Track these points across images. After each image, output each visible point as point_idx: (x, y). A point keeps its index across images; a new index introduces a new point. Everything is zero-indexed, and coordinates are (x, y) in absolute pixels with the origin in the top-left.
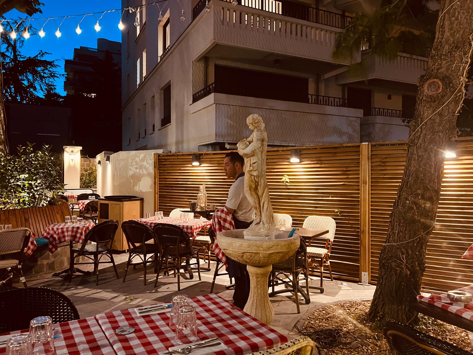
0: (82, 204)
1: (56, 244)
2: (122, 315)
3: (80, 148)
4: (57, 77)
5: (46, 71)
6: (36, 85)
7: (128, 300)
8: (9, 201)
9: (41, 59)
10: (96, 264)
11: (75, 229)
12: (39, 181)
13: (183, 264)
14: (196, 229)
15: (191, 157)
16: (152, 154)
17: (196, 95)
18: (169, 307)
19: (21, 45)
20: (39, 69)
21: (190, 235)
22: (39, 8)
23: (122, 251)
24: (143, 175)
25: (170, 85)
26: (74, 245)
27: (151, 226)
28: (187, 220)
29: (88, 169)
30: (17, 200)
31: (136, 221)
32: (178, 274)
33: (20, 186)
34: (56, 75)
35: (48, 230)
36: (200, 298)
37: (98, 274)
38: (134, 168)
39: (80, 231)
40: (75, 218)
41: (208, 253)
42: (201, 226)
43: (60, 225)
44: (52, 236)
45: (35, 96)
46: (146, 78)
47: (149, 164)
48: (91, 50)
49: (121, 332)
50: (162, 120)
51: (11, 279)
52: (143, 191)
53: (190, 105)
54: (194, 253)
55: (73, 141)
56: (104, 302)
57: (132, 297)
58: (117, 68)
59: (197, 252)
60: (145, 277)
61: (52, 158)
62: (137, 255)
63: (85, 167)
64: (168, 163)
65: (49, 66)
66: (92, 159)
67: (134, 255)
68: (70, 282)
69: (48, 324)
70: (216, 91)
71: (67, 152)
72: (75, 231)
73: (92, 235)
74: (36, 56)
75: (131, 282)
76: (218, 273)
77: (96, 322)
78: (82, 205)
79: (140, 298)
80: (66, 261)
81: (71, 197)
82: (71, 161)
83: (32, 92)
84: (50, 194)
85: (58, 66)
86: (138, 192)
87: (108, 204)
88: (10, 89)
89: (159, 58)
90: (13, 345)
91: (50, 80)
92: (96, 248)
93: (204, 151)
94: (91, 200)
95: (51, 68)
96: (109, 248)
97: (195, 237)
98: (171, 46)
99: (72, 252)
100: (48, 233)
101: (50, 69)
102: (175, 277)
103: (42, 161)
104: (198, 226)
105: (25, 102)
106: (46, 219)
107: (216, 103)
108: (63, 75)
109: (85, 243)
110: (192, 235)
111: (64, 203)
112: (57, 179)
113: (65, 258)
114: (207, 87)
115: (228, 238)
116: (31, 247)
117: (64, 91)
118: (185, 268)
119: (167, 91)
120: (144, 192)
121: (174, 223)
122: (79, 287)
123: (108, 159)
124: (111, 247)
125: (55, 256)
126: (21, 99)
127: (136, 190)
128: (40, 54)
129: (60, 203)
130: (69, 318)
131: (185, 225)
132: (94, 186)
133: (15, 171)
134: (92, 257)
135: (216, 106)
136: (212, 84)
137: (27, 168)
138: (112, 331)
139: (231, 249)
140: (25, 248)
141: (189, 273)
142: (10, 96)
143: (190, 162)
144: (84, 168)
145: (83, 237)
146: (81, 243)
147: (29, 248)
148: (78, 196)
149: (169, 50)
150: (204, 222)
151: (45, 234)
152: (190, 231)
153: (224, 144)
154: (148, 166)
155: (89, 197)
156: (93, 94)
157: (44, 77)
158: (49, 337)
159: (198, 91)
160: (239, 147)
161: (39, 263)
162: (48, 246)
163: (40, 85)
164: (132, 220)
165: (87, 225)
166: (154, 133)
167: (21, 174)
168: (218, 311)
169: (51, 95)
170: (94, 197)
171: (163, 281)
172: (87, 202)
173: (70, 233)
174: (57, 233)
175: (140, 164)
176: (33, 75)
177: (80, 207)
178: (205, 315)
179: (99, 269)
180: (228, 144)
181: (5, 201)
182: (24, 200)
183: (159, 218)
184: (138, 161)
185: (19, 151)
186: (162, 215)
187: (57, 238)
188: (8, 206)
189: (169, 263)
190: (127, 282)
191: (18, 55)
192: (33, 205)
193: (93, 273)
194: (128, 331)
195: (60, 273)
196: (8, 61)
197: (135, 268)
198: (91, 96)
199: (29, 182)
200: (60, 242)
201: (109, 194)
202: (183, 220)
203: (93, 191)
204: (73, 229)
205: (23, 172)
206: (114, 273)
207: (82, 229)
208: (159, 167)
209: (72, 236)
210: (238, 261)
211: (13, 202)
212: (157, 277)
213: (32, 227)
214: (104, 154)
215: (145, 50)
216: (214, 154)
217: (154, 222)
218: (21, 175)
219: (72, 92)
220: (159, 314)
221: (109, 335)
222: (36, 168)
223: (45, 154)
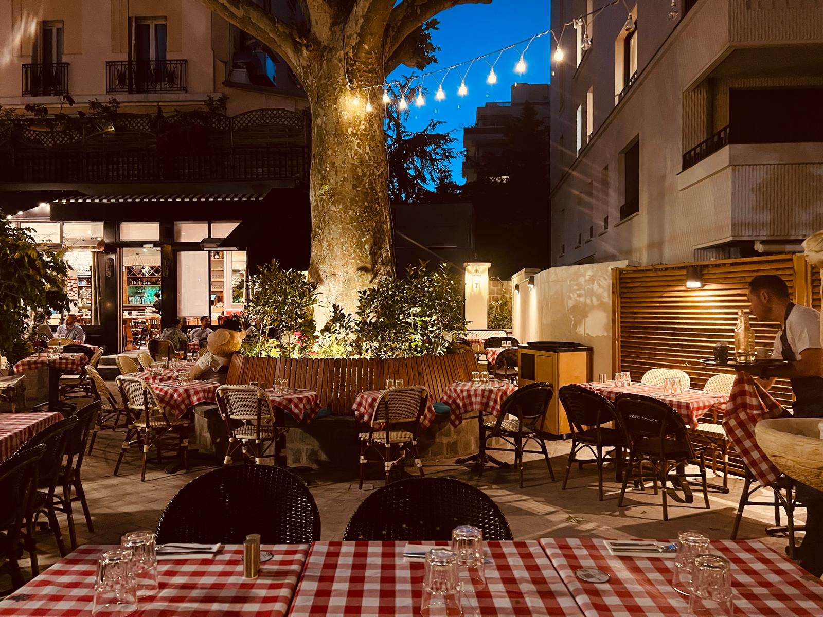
0: (491, 353)
1: (460, 414)
2: (583, 547)
3: (488, 265)
4: (453, 157)
5: (439, 150)
6: (425, 173)
7: (572, 520)
8: (398, 346)
9: (433, 133)
10: (519, 453)
11: (486, 394)
12: (434, 318)
13: (670, 473)
14: (698, 409)
15: (684, 272)
16: (607, 271)
17: (690, 155)
18: (667, 550)
19: (406, 117)
20: (429, 148)
21: (686, 420)
22: (434, 56)
23: (558, 435)
24: (592, 307)
25: (638, 142)
26: (484, 418)
27: (608, 397)
28: (678, 391)
29: (500, 298)
30: (407, 344)
31: (583, 386)
32: (663, 489)
33: (410, 324)
34: (451, 154)
35: (448, 392)
36: (729, 544)
37: (522, 470)
38: (576, 295)
39: (493, 396)
40: (485, 376)
41: (723, 458)
42: (707, 404)
43: (464, 385)
44: (454, 401)
45: (424, 190)
46: (593, 137)
47: (603, 288)
48: (501, 105)
49: (585, 576)
50: (621, 207)
51: (403, 459)
52: (591, 335)
53: (678, 175)
54: (694, 455)
55: (476, 254)
56: (533, 517)
57: (580, 517)
58: (542, 128)
59: (701, 454)
60: (601, 486)
61: (452, 282)
62: (586, 446)
63: (495, 295)
64: (638, 284)
65: (442, 142)
66: (505, 282)
67: (581, 445)
68: (481, 475)
69: (476, 540)
70: (734, 140)
71: (468, 271)
72: (487, 395)
73: (511, 404)
74: (425, 130)
75: (576, 490)
76: (749, 501)
77: (541, 551)
78: (491, 356)
79: (595, 522)
80: (473, 441)
81: (475, 342)
82: (475, 286)
83: (420, 185)
84: (449, 337)
85: (455, 139)
86: (583, 335)
87: (534, 355)
88: (393, 183)
89: (617, 99)
90: (434, 563)
91: (445, 163)
92: (518, 427)
93: (712, 259)
94: (505, 347)
95: (445, 144)
96: (539, 428)
97: (696, 425)
98: (639, 73)
99: (483, 429)
100: (450, 397)
101: (444, 147)
102: (656, 494)
103: (439, 286)
104: (701, 405)
105: (411, 201)
106: (445, 374)
107: (734, 164)
108: (461, 153)
109: (501, 417)
110: (690, 421)
111: (468, 351)
112: (458, 314)
113: (472, 437)
114: (715, 136)
115: (783, 434)
116: (428, 416)
117: (463, 177)
118: (677, 480)
119: (631, 155)
120: (594, 336)
121: (652, 395)
122: (494, 487)
123: (532, 281)
124: (542, 427)
125: (458, 433)
126: (406, 197)
127: (580, 333)
128: (430, 125)
129: (462, 351)
130: (498, 535)
131: (675, 399)
132: (508, 324)
133: (405, 303)
134: (512, 439)
135: (734, 170)
136: (725, 129)
137: (419, 298)
138: (570, 572)
139: (792, 458)
140: (421, 417)
141: (683, 490)
142: (393, 193)
143: (681, 282)
144: (493, 297)
145: (498, 407)
146: (496, 417)
147: (425, 417)
148: (486, 341)
149: (636, 79)
150: (715, 398)
151: (445, 398)
152: (686, 413)
153: (752, 243)
154: (600, 291)
155: (503, 342)
156: (505, 177)
157: (436, 160)
158: (477, 560)
159: (693, 147)
160: (809, 247)
161: (437, 440)
162: (450, 417)
163: (431, 172)
164: (575, 385)
165: (504, 388)
166: (606, 232)
167: (412, 307)
168: (773, 578)
169: (445, 186)
170: (509, 344)
171: (635, 497)
172: (499, 350)
173: (479, 399)
174: (461, 397)
175: (586, 288)
176: (421, 158)
177: (489, 358)
178: (743, 578)
179: (524, 460)
180: (760, 243)
181: (393, 345)
182: (417, 346)
183: (623, 384)
184: (583, 282)
185: (409, 273)
186: (629, 379)
187: (461, 404)
188: (397, 353)
189: (644, 468)
190: (569, 490)
191: (403, 132)
192: (428, 352)
193: (513, 466)
194: (598, 577)
195: (465, 460)
196: (390, 143)
197: (581, 468)
198: (502, 180)
199: (422, 319)
200: (466, 412)
201: (534, 338)
202: (670, 391)
203: (507, 333)
204: (484, 393)
205: (414, 304)
206: (548, 471)
207: (497, 395)
208: (621, 293)
209: (482, 403)
210: (808, 483)
211: (403, 347)
212: (623, 489)
213: (427, 384)
214: (525, 272)
215: (592, 88)
216: (732, 264)
217: (615, 390)
218: (412, 309)
219: (474, 178)
220: (650, 559)
221: (567, 577)
222: (430, 297)
223: (442, 276)
